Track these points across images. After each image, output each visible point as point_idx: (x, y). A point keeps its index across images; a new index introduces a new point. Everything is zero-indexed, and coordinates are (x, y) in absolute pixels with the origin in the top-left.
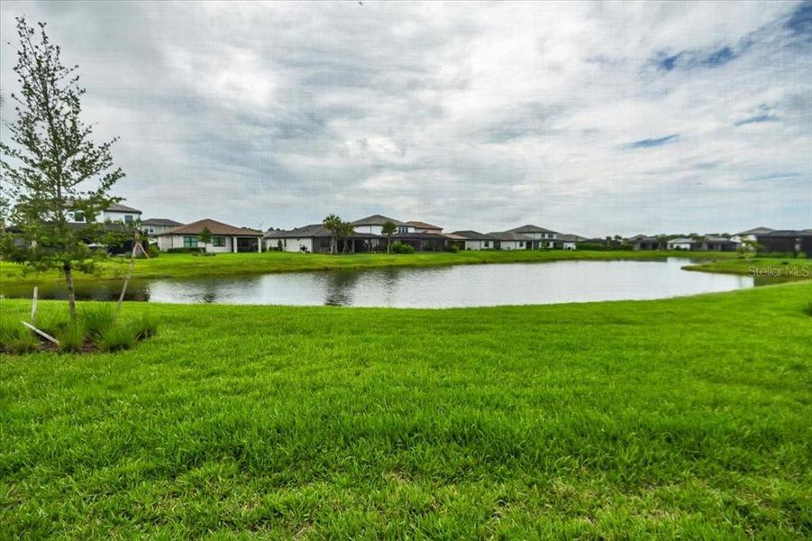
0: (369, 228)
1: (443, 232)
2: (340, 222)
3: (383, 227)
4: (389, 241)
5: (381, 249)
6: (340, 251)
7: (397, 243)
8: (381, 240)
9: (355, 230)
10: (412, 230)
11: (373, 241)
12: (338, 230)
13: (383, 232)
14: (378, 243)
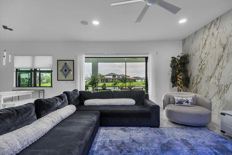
0: (109, 76)
1: (130, 77)
2: (101, 75)
3: (113, 76)
4: (114, 80)
5: (112, 82)
6: (101, 82)
7: (116, 80)
8: (113, 79)
9: (105, 77)
10: (121, 77)
11: (110, 80)
12: (101, 77)
13: (113, 77)
14: (111, 80)
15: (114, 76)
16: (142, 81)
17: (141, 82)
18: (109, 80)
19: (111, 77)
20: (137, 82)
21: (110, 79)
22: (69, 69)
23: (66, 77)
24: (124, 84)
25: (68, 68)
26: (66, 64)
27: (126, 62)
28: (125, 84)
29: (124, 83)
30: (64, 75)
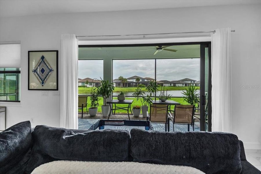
0: (132, 80)
1: (156, 81)
2: (123, 78)
3: (136, 79)
4: (138, 84)
5: (135, 86)
6: (123, 87)
7: (140, 84)
8: (136, 83)
9: (128, 80)
10: (146, 80)
11: (133, 84)
12: (123, 80)
13: (136, 81)
14: (135, 84)
15: (138, 79)
16: (171, 85)
17: (169, 86)
18: (131, 84)
19: (134, 81)
20: (165, 86)
21: (133, 82)
22: (49, 67)
23: (43, 83)
24: (152, 93)
25: (48, 65)
26: (43, 58)
27: (156, 59)
28: (154, 93)
29: (153, 91)
30: (40, 80)
